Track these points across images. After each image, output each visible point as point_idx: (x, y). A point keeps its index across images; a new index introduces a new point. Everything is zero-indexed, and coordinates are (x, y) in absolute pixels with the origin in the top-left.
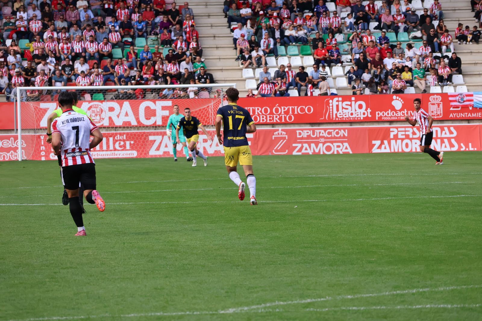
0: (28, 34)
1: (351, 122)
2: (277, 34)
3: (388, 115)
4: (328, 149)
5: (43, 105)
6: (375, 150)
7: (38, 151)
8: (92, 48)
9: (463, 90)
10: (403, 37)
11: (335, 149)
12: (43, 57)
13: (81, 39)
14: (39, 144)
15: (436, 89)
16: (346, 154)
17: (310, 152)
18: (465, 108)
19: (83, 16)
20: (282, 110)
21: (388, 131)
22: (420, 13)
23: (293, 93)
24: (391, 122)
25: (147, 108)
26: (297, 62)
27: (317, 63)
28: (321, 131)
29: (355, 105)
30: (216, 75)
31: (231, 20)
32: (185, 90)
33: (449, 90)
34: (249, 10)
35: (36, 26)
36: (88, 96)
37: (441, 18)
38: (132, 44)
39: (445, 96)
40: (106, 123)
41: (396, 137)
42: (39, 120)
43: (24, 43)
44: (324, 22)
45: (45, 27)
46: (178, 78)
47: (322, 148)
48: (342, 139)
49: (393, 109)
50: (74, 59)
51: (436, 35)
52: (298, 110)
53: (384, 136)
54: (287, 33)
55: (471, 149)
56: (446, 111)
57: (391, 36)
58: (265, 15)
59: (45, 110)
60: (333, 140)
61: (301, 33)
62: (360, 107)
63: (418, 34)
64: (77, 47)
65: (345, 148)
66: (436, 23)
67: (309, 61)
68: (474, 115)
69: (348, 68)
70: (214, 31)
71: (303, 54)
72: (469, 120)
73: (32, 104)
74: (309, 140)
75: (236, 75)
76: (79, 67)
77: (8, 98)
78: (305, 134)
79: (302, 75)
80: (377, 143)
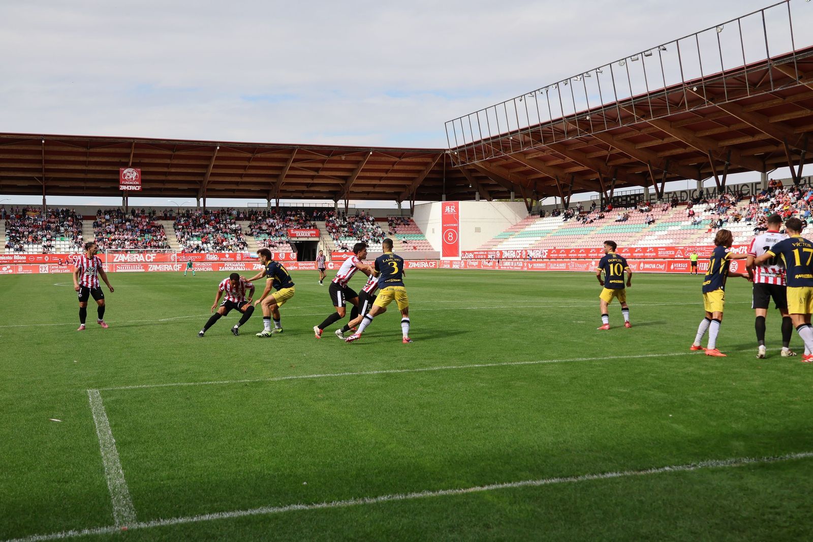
0: (110, 233)
1: (213, 262)
2: (190, 234)
3: (224, 259)
4: (205, 269)
5: (114, 255)
6: (220, 270)
7: (112, 269)
8: (131, 238)
9: (247, 252)
10: (229, 236)
11: (207, 269)
12: (114, 240)
13: (127, 235)
14: (113, 267)
15: (239, 252)
16: (211, 271)
17: (200, 270)
18: (248, 258)
19: (128, 227)
20: (191, 257)
21: (224, 264)
22: (234, 229)
23: (195, 252)
24: (225, 261)
25: (148, 256)
26: (196, 242)
27: (203, 243)
28: (203, 264)
29: (214, 256)
30: (171, 246)
31: (175, 229)
32: (160, 250)
33: (243, 252)
34: (181, 227)
35: (113, 230)
36: (129, 252)
37: (240, 229)
38: (144, 236)
39: (242, 254)
40: (135, 261)
41: (226, 266)
42: (113, 260)
43: (109, 235)
44: (205, 231)
45: (116, 231)
46: (159, 247)
47: (203, 269)
48: (210, 267)
49: (226, 257)
50: (125, 241)
51: (239, 236)
52: (196, 257)
53: (223, 266)
54: (193, 234)
55: (249, 270)
56: (242, 258)
57: (226, 235)
58: (186, 228)
59: (115, 257)
60: (207, 267)
61: (198, 233)
62: (216, 257)
63: (234, 235)
64: (126, 237)
65: (210, 269)
66: (239, 232)
67: (200, 242)
68: (250, 260)
69: (212, 245)
70: (170, 233)
71: (198, 240)
72: (249, 261)
73: (111, 254)
74: (200, 267)
75: (177, 246)
76: (127, 243)
77: (103, 253)
78: (198, 265)
79: (198, 247)
80: (221, 268)
